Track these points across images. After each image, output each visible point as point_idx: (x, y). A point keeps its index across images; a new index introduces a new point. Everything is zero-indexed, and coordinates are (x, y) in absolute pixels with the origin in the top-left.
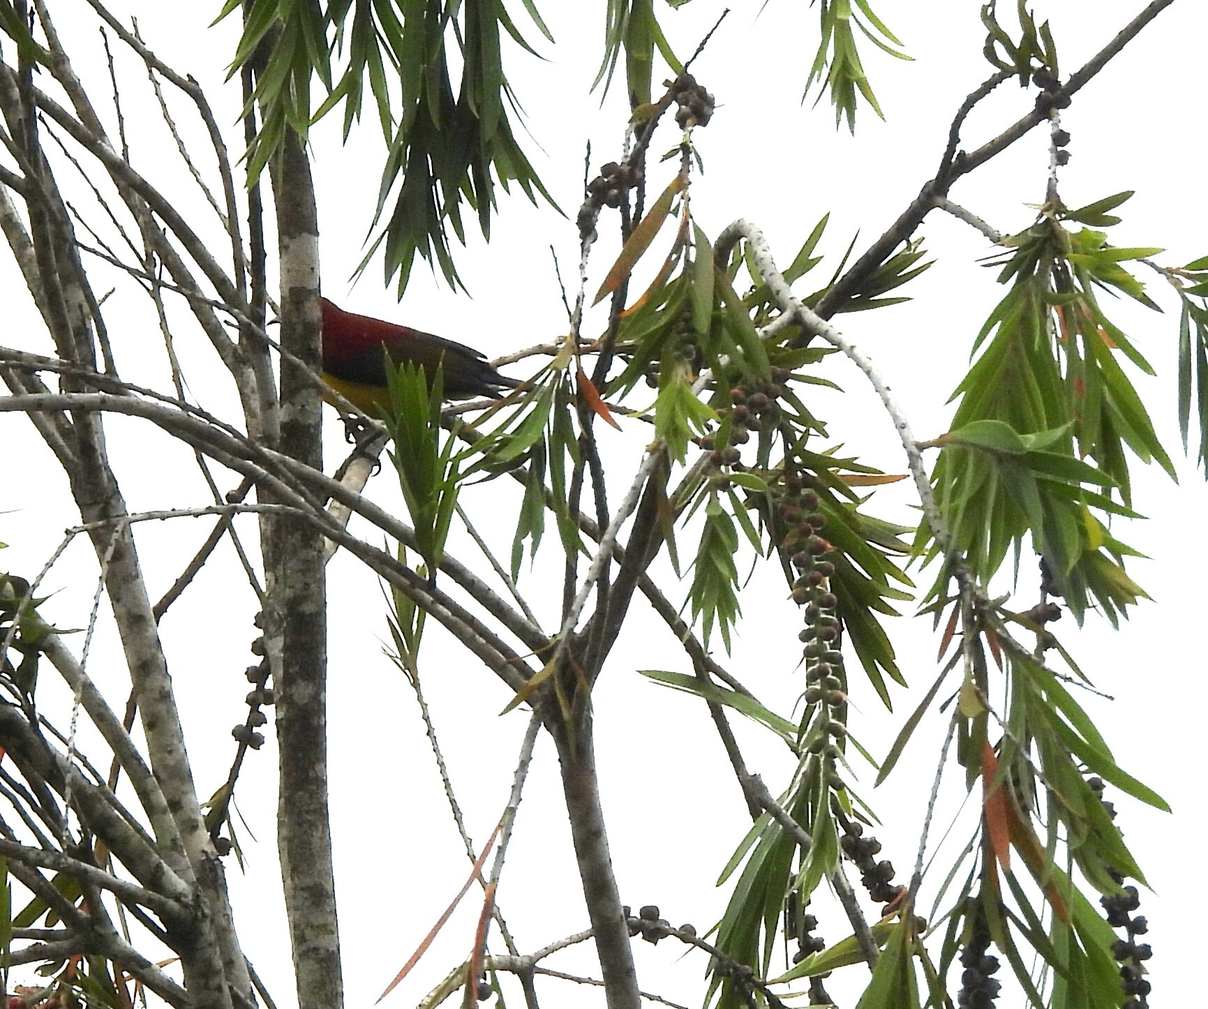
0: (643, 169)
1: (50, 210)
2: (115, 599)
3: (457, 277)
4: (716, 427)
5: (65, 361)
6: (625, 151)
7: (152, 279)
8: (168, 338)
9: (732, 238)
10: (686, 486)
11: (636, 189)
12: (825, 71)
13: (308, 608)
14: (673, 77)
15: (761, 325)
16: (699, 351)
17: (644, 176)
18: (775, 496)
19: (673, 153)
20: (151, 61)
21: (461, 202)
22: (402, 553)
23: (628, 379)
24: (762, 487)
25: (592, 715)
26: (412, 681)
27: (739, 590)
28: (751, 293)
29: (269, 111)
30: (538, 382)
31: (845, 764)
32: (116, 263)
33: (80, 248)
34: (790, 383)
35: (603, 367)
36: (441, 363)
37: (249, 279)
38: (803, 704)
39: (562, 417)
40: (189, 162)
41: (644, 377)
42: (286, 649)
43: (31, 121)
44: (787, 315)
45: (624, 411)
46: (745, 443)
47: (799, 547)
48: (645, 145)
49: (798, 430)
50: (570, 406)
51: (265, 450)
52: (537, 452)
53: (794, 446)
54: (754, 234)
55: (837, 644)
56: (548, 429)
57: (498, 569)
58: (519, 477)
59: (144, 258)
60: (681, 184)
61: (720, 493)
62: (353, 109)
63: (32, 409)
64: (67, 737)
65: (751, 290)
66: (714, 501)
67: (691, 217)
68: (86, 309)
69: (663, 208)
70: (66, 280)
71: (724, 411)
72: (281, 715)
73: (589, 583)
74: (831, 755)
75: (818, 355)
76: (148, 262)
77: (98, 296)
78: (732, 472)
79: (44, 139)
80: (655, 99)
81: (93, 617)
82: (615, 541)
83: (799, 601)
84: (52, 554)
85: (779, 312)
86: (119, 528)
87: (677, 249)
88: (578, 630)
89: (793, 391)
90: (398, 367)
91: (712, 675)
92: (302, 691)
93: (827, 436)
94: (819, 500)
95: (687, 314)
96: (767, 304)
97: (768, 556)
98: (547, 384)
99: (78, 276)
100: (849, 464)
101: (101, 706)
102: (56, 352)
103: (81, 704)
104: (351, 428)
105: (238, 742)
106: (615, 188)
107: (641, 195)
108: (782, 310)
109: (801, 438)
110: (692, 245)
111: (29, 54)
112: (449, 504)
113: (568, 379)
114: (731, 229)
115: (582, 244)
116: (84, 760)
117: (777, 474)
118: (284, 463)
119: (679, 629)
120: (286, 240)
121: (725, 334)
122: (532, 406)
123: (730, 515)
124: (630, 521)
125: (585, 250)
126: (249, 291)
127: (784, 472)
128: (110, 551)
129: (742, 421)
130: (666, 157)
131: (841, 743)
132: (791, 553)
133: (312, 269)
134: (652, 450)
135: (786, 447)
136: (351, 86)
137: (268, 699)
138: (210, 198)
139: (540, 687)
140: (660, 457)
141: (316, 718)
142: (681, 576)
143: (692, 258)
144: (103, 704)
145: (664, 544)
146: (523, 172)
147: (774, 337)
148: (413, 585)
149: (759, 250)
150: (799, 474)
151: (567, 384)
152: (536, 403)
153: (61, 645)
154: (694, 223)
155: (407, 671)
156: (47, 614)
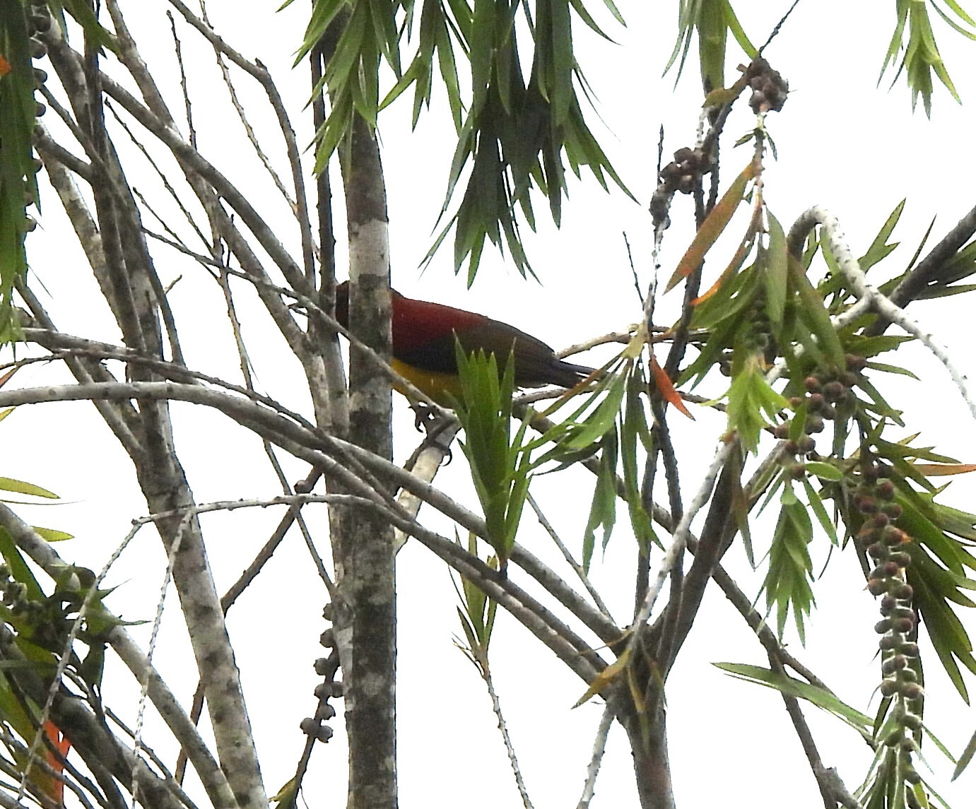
0: (717, 155)
1: (117, 196)
2: (183, 589)
3: (527, 264)
4: (791, 415)
5: (132, 349)
6: (698, 136)
7: (221, 267)
8: (236, 325)
9: (807, 225)
10: (760, 475)
11: (709, 174)
12: (902, 54)
13: (377, 600)
14: (747, 61)
15: (836, 312)
16: (771, 339)
17: (718, 162)
18: (850, 485)
19: (746, 139)
20: (218, 44)
21: (532, 187)
22: (473, 544)
23: (701, 367)
24: (837, 476)
25: (665, 708)
26: (483, 673)
27: (813, 581)
28: (826, 280)
29: (337, 98)
30: (611, 370)
31: (921, 757)
32: (185, 251)
33: (147, 235)
34: (865, 371)
35: (676, 356)
36: (512, 351)
37: (318, 266)
38: (879, 696)
39: (635, 406)
40: (257, 148)
41: (717, 366)
42: (355, 640)
43: (97, 106)
44: (863, 302)
45: (697, 400)
46: (820, 432)
47: (874, 538)
48: (719, 130)
49: (874, 419)
50: (642, 395)
51: (334, 439)
52: (609, 441)
53: (870, 435)
54: (829, 222)
55: (914, 637)
56: (620, 417)
57: (570, 560)
58: (591, 466)
59: (212, 245)
60: (754, 170)
61: (794, 482)
62: (423, 95)
63: (98, 398)
64: (133, 729)
65: (826, 277)
66: (789, 490)
67: (765, 204)
68: (153, 296)
69: (737, 193)
70: (132, 267)
71: (798, 399)
72: (351, 707)
73: (662, 575)
74: (907, 748)
75: (893, 343)
76: (216, 248)
77: (165, 284)
78: (807, 462)
79: (110, 123)
80: (729, 83)
81: (161, 608)
82: (690, 531)
83: (875, 591)
84: (118, 546)
85: (856, 300)
86: (186, 518)
87: (750, 236)
88: (651, 621)
89: (869, 380)
90: (468, 355)
91: (787, 668)
92: (372, 684)
93: (903, 425)
94: (896, 490)
95: (759, 302)
96: (843, 292)
97: (844, 548)
98: (619, 372)
99: (144, 263)
100: (926, 453)
101: (167, 698)
102: (122, 340)
103: (147, 696)
104: (422, 417)
105: (306, 736)
106: (688, 174)
107: (715, 181)
108: (858, 297)
109: (877, 427)
110: (765, 232)
111: (95, 38)
112: (520, 494)
113: (641, 367)
114: (807, 214)
115: (655, 231)
116: (150, 752)
117: (854, 464)
118: (354, 453)
119: (754, 620)
120: (356, 227)
121: (799, 323)
122: (604, 395)
123: (805, 505)
124: (705, 511)
125: (658, 237)
126: (318, 278)
127: (859, 462)
128: (177, 542)
129: (817, 409)
130: (739, 143)
131: (918, 737)
132: (867, 544)
133: (382, 256)
134: (727, 439)
135: (862, 437)
136: (421, 71)
137: (337, 691)
138: (279, 185)
139: (613, 680)
140: (734, 447)
141: (386, 710)
142: (756, 566)
143: (766, 246)
144: (170, 696)
145: (739, 534)
146: (594, 156)
147: (850, 325)
148: (484, 576)
149: (835, 237)
150: (875, 463)
151: (640, 372)
152: (608, 392)
153: (128, 637)
154: (767, 209)
155: (477, 663)
156: (113, 606)
